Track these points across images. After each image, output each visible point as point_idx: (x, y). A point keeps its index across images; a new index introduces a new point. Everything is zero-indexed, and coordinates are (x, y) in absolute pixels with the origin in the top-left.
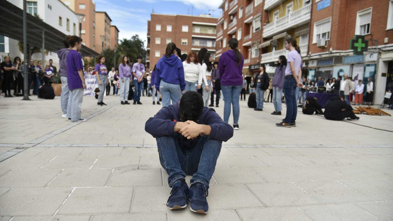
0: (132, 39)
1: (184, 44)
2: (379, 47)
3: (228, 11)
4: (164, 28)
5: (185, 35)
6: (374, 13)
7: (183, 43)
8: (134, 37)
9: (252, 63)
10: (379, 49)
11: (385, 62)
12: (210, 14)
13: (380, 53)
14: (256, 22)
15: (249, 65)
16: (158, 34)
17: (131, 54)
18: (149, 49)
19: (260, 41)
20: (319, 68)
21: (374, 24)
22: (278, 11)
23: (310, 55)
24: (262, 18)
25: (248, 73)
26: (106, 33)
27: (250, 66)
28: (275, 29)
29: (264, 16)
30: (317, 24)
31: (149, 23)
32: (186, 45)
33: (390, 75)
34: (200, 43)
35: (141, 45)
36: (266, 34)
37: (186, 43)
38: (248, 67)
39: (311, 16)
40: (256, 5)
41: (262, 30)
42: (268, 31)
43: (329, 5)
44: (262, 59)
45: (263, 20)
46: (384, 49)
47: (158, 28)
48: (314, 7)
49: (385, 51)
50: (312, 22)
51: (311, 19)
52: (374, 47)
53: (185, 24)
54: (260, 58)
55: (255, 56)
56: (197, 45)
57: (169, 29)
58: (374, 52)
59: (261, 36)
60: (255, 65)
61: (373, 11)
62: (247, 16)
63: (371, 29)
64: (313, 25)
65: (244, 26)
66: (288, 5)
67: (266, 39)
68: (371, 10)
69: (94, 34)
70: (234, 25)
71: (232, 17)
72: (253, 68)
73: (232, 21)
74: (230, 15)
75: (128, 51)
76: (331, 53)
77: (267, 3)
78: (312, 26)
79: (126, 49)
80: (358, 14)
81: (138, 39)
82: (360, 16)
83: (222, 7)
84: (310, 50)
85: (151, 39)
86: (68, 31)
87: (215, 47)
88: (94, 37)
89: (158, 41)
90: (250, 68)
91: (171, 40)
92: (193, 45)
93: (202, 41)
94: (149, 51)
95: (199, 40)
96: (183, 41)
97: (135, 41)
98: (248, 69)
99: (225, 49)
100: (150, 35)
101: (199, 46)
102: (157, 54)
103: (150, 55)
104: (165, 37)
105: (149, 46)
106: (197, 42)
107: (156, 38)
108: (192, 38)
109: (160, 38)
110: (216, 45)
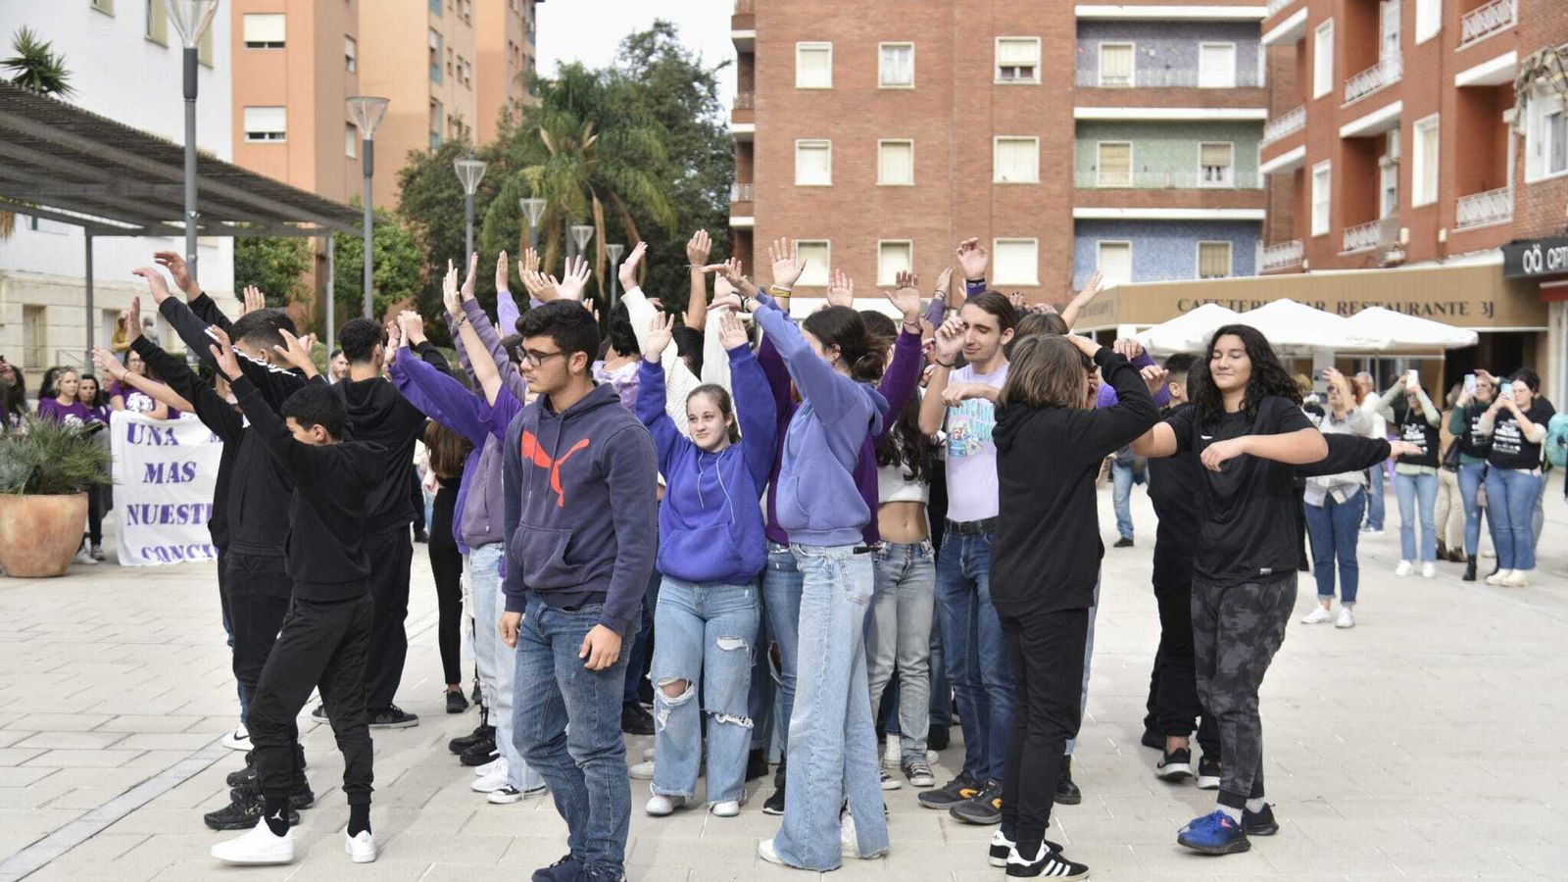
0: (623, 57)
1: (1018, 78)
5: (1021, 9)
7: (1008, 70)
8: (639, 44)
9: (1530, 228)
15: (1508, 238)
16: (815, 15)
17: (610, 173)
18: (747, 128)
25: (1503, 309)
26: (437, 23)
27: (1515, 248)
32: (1034, 87)
34: (1141, 63)
35: (694, 96)
37: (1027, 70)
38: (1497, 258)
55: (1552, 170)
56: (1116, 83)
60: (1548, 243)
72: (1533, 263)
75: (588, 154)
79: (580, 140)
81: (671, 53)
85: (758, 54)
86: (154, 47)
87: (1261, 82)
88: (348, 59)
89: (813, 70)
90: (1513, 264)
91: (911, 56)
92: (1084, 78)
93: (1156, 48)
94: (747, 145)
95: (1133, 44)
96: (1009, 53)
97: (646, 76)
98: (1500, 272)
99: (1330, 109)
100: (751, 28)
101: (1131, 82)
102: (813, 168)
103: (757, 176)
104: (869, 29)
105: (751, 109)
106: (1119, 53)
107: (799, 45)
108: (1072, 30)
109: (828, 45)
110: (1269, 77)
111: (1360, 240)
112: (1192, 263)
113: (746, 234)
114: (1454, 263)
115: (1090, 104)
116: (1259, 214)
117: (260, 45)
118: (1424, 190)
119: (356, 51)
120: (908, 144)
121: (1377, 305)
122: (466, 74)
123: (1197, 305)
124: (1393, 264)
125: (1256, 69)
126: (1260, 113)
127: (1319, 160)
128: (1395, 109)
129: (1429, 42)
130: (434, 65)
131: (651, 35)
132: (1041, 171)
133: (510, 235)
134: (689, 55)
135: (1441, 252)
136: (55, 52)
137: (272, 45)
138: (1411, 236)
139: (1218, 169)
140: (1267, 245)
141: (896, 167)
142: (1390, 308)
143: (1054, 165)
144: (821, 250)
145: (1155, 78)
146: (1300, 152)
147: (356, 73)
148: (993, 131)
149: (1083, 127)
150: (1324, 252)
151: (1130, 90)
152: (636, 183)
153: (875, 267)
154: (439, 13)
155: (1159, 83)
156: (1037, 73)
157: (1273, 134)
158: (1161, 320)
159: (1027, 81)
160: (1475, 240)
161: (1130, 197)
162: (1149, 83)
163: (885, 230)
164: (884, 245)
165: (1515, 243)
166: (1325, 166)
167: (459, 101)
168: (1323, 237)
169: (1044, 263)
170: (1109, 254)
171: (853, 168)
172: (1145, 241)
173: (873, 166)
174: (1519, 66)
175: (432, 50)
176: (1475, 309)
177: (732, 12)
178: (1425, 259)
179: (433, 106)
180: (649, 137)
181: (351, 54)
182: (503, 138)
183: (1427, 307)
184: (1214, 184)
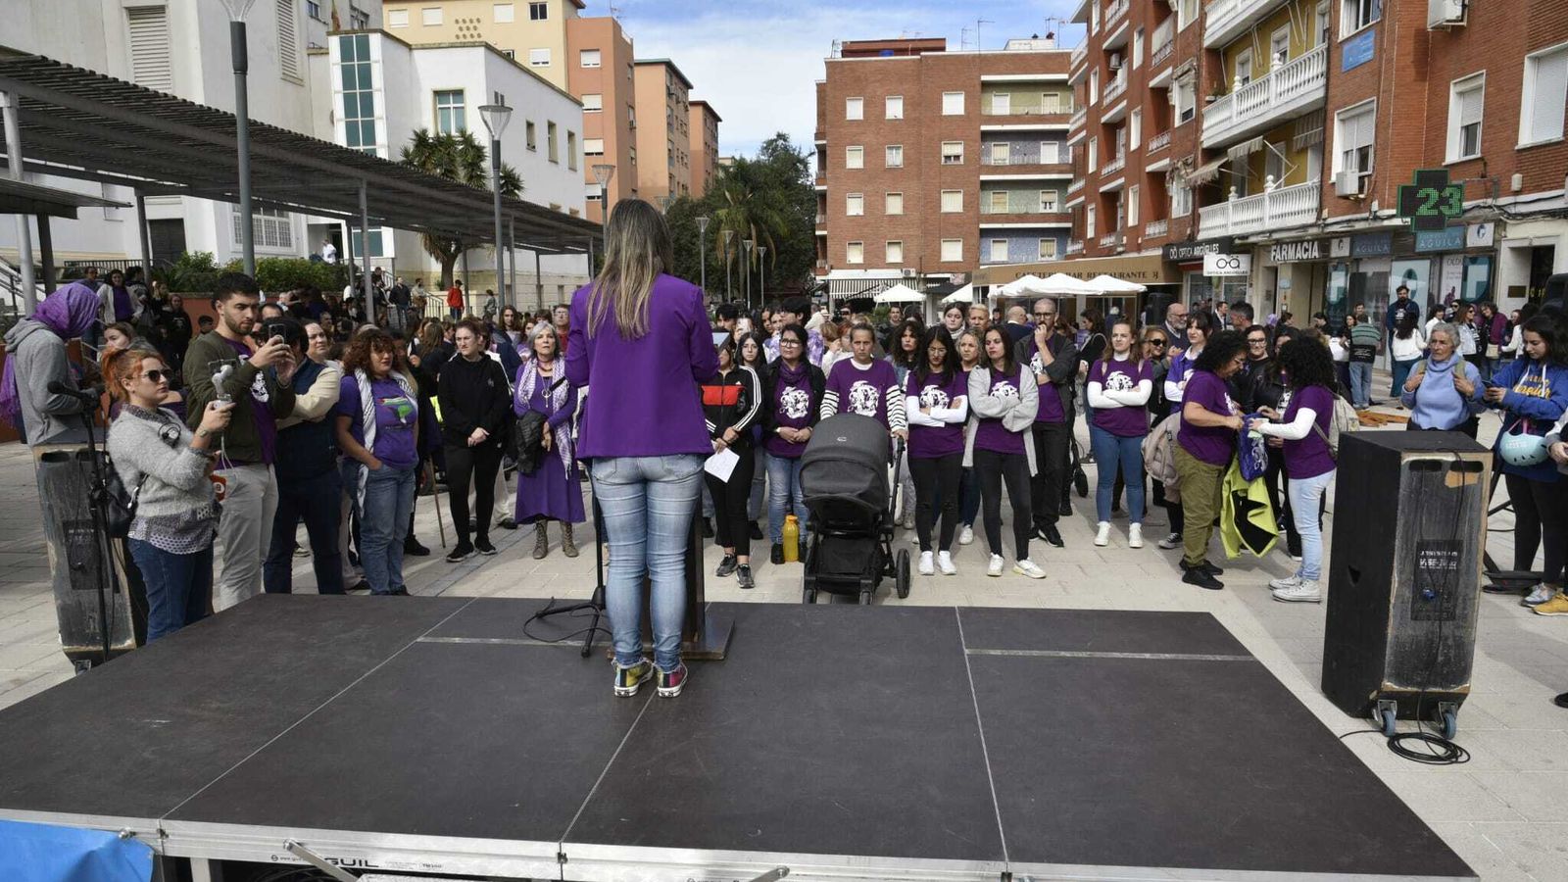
1: (953, 161)
2: (1502, 201)
3: (1102, 35)
4: (874, 108)
5: (954, 128)
6: (1491, 89)
7: (948, 157)
8: (770, 146)
9: (1173, 238)
10: (1499, 207)
11: (1518, 251)
12: (1050, 36)
13: (1500, 224)
14: (1182, 87)
15: (1165, 243)
16: (855, 133)
17: (759, 212)
18: (823, 187)
19: (1195, 160)
20: (1357, 261)
21: (1490, 127)
22: (1247, 53)
23: (1325, 220)
24: (1198, 75)
25: (1161, 275)
26: (672, 137)
27: (1167, 247)
28: (1235, 120)
29: (1204, 73)
30: (1342, 117)
31: (821, 89)
32: (960, 165)
33: (1536, 293)
34: (1012, 153)
35: (797, 170)
36: (1211, 135)
37: (957, 157)
38: (1159, 252)
39: (1327, 86)
40: (1181, 28)
41: (1200, 119)
42: (1217, 124)
43: (1369, 55)
44: (1203, 225)
45: (1205, 83)
46: (1513, 210)
47: (855, 110)
48: (1334, 55)
49: (1514, 216)
50: (1330, 107)
51: (1326, 97)
52: (1490, 201)
53: (953, 88)
54: (1195, 219)
55: (1183, 212)
56: (1001, 163)
57: (895, 109)
58: (1487, 221)
59: (1197, 142)
61: (1488, 83)
62: (1155, 61)
63: (1483, 142)
64: (1333, 120)
65: (1148, 95)
66: (1276, 35)
67: (1213, 153)
68: (1482, 81)
69: (634, 149)
70: (1119, 91)
71: (1114, 60)
72: (1173, 254)
73: (1113, 74)
74: (1109, 52)
75: (748, 203)
76: (1376, 218)
77: (1213, 24)
78: (1328, 121)
79: (745, 196)
80: (1453, 91)
81: (786, 149)
82: (1461, 94)
83: (1084, 16)
84: (1325, 203)
85: (828, 152)
86: (553, 164)
87: (1071, 162)
88: (632, 158)
89: (855, 160)
90: (1165, 255)
91: (901, 151)
92: (985, 161)
93: (1019, 145)
94: (823, 195)
95: (1009, 143)
96: (948, 150)
97: (774, 162)
98: (1160, 259)
99: (1095, 179)
100: (824, 139)
101: (1007, 162)
102: (855, 207)
103: (828, 211)
104: (881, 139)
105: (825, 178)
106: (1002, 148)
107: (848, 148)
108: (979, 137)
109: (862, 147)
110: (1074, 158)
111: (1107, 241)
112: (1037, 249)
113: (823, 239)
114: (1145, 254)
115: (987, 174)
116: (1069, 225)
117: (592, 154)
118: (1132, 221)
119: (635, 154)
120: (900, 195)
121: (1105, 274)
122: (685, 161)
123: (1024, 275)
124: (1120, 253)
125: (1068, 154)
126: (1071, 176)
127: (1090, 202)
128: (1121, 181)
129: (1134, 151)
130: (670, 158)
131: (776, 140)
132: (964, 206)
133: (711, 242)
134: (794, 150)
135: (1139, 248)
136: (517, 172)
137: (597, 154)
138: (1127, 241)
139: (1050, 203)
140: (1073, 241)
141: (894, 206)
142: (1111, 275)
143: (970, 203)
144: (859, 246)
145: (1018, 160)
146: (1082, 198)
147: (636, 165)
148: (941, 188)
149: (985, 185)
150: (1093, 248)
151: (1007, 166)
152: (772, 217)
153: (885, 254)
154: (672, 132)
155: (1021, 162)
156: (962, 158)
157: (1072, 189)
158: (1008, 282)
159: (957, 163)
160: (1152, 243)
161: (1007, 218)
162: (1016, 162)
163: (889, 236)
164: (889, 243)
165: (1167, 245)
166: (1093, 206)
167: (683, 175)
168: (1091, 239)
169: (965, 251)
170: (997, 245)
171: (874, 206)
172: (1014, 239)
173: (884, 205)
174: (1170, 165)
175: (669, 150)
176: (1150, 275)
177: (815, 131)
178: (1132, 251)
179: (670, 178)
180: (778, 194)
181: (633, 156)
182: (706, 194)
183: (1128, 275)
184: (1048, 211)
